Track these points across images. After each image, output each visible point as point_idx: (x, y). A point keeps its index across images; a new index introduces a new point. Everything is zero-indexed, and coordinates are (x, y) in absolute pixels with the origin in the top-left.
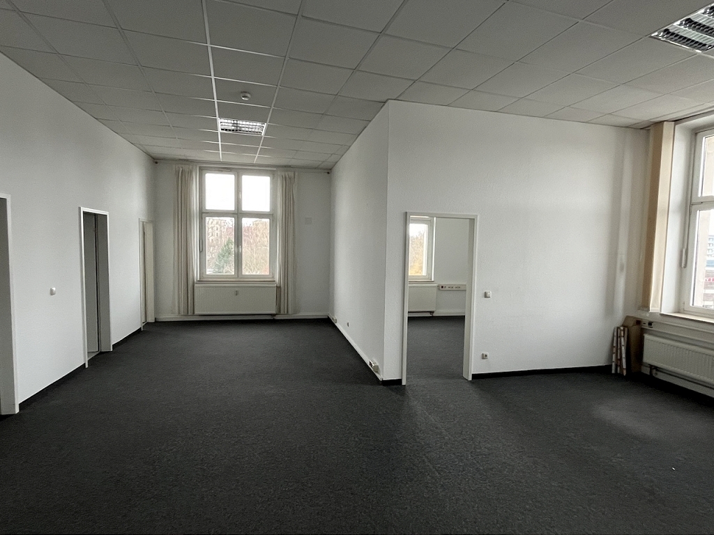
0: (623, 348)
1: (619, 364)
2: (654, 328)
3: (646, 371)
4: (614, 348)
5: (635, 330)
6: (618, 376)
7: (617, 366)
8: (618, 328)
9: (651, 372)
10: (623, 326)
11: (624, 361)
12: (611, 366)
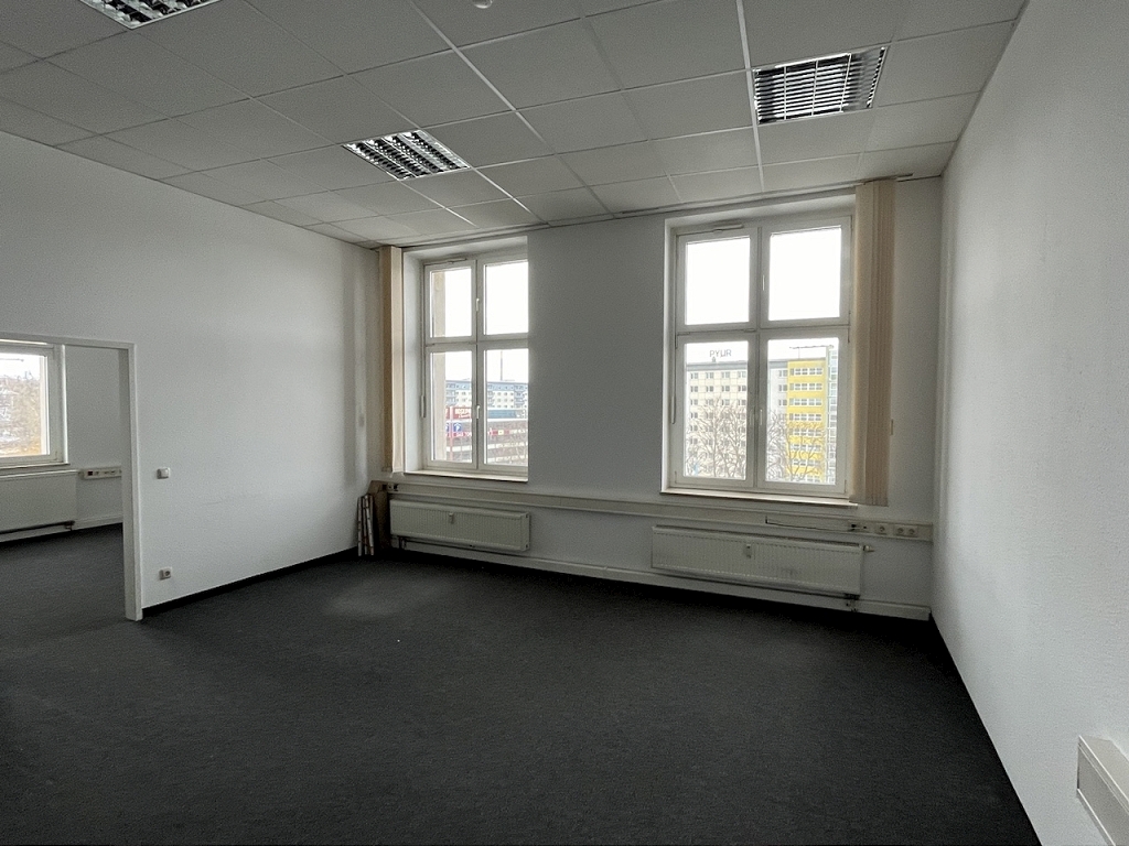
0: (369, 522)
1: (365, 544)
2: (400, 491)
3: (395, 544)
4: (360, 524)
5: (381, 497)
6: (366, 558)
7: (363, 546)
8: (363, 497)
9: (400, 545)
10: (369, 494)
11: (371, 537)
12: (357, 548)
